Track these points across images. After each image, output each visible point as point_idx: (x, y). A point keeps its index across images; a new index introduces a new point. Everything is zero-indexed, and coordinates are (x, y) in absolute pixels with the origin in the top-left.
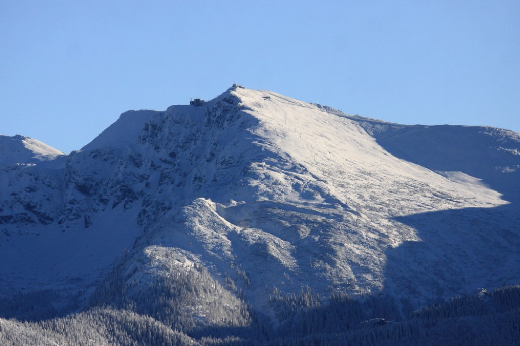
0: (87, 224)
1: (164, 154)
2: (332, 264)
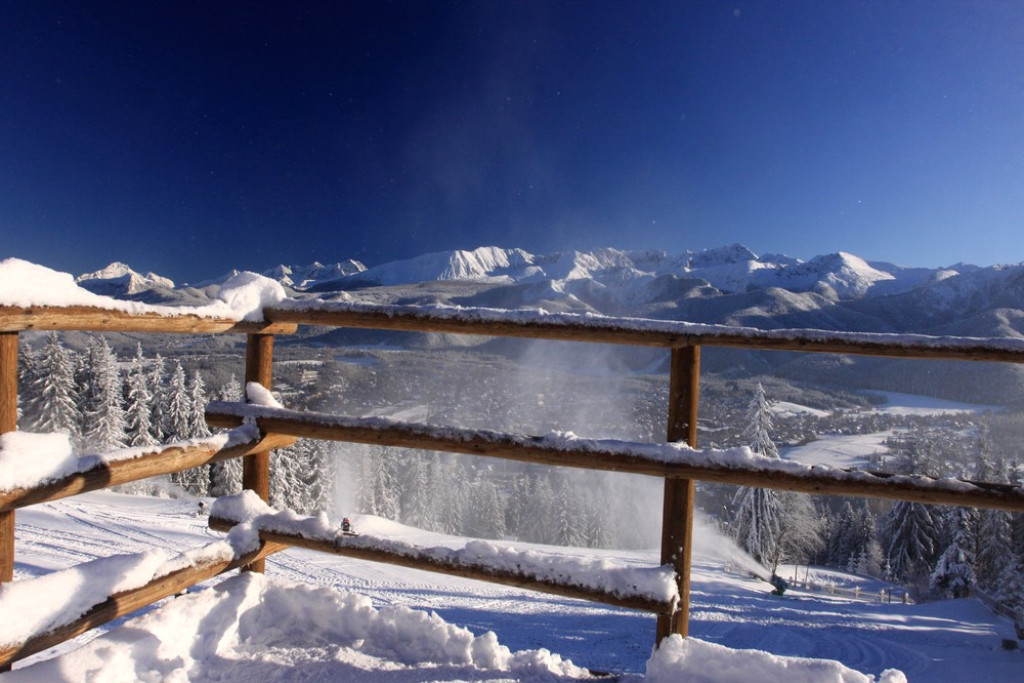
0: (808, 275)
1: (824, 263)
2: (855, 286)
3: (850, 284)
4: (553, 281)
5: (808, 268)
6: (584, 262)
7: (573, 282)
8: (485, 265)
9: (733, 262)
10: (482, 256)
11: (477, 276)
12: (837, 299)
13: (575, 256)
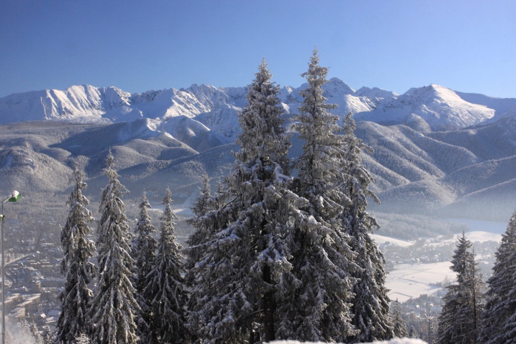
0: (402, 108)
1: (417, 96)
2: (447, 118)
3: (442, 115)
4: (149, 120)
5: (403, 100)
6: (182, 99)
7: (170, 119)
8: (79, 105)
9: (331, 96)
10: (76, 96)
11: (70, 116)
12: (429, 131)
13: (173, 94)
